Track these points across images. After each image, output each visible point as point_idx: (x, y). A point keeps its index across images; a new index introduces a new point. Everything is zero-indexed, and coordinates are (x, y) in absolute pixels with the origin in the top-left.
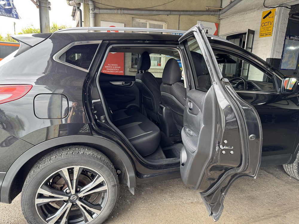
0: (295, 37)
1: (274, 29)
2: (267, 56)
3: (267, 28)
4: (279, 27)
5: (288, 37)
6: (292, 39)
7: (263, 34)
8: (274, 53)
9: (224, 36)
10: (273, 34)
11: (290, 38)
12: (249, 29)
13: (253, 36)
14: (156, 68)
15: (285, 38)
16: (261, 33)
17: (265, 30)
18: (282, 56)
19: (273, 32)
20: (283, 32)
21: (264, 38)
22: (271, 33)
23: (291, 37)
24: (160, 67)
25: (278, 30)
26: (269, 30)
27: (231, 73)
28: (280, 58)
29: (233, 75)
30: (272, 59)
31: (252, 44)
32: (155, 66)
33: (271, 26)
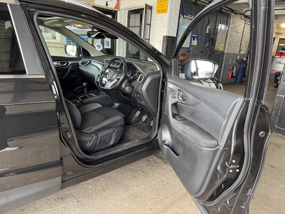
0: (188, 16)
1: (169, 6)
2: (164, 33)
3: (163, 5)
4: (173, 4)
5: (182, 16)
6: (186, 18)
7: (159, 11)
8: (170, 30)
9: (125, 10)
10: (168, 11)
11: (183, 17)
12: (146, 4)
13: (151, 12)
14: (49, 41)
15: (180, 17)
16: (158, 9)
17: (161, 6)
18: (177, 34)
19: (168, 9)
20: (177, 10)
21: (161, 15)
22: (166, 10)
23: (185, 16)
24: (55, 40)
25: (173, 7)
26: (164, 6)
27: (134, 50)
28: (175, 36)
29: (136, 52)
30: (168, 36)
31: (151, 20)
32: (48, 39)
33: (166, 2)
